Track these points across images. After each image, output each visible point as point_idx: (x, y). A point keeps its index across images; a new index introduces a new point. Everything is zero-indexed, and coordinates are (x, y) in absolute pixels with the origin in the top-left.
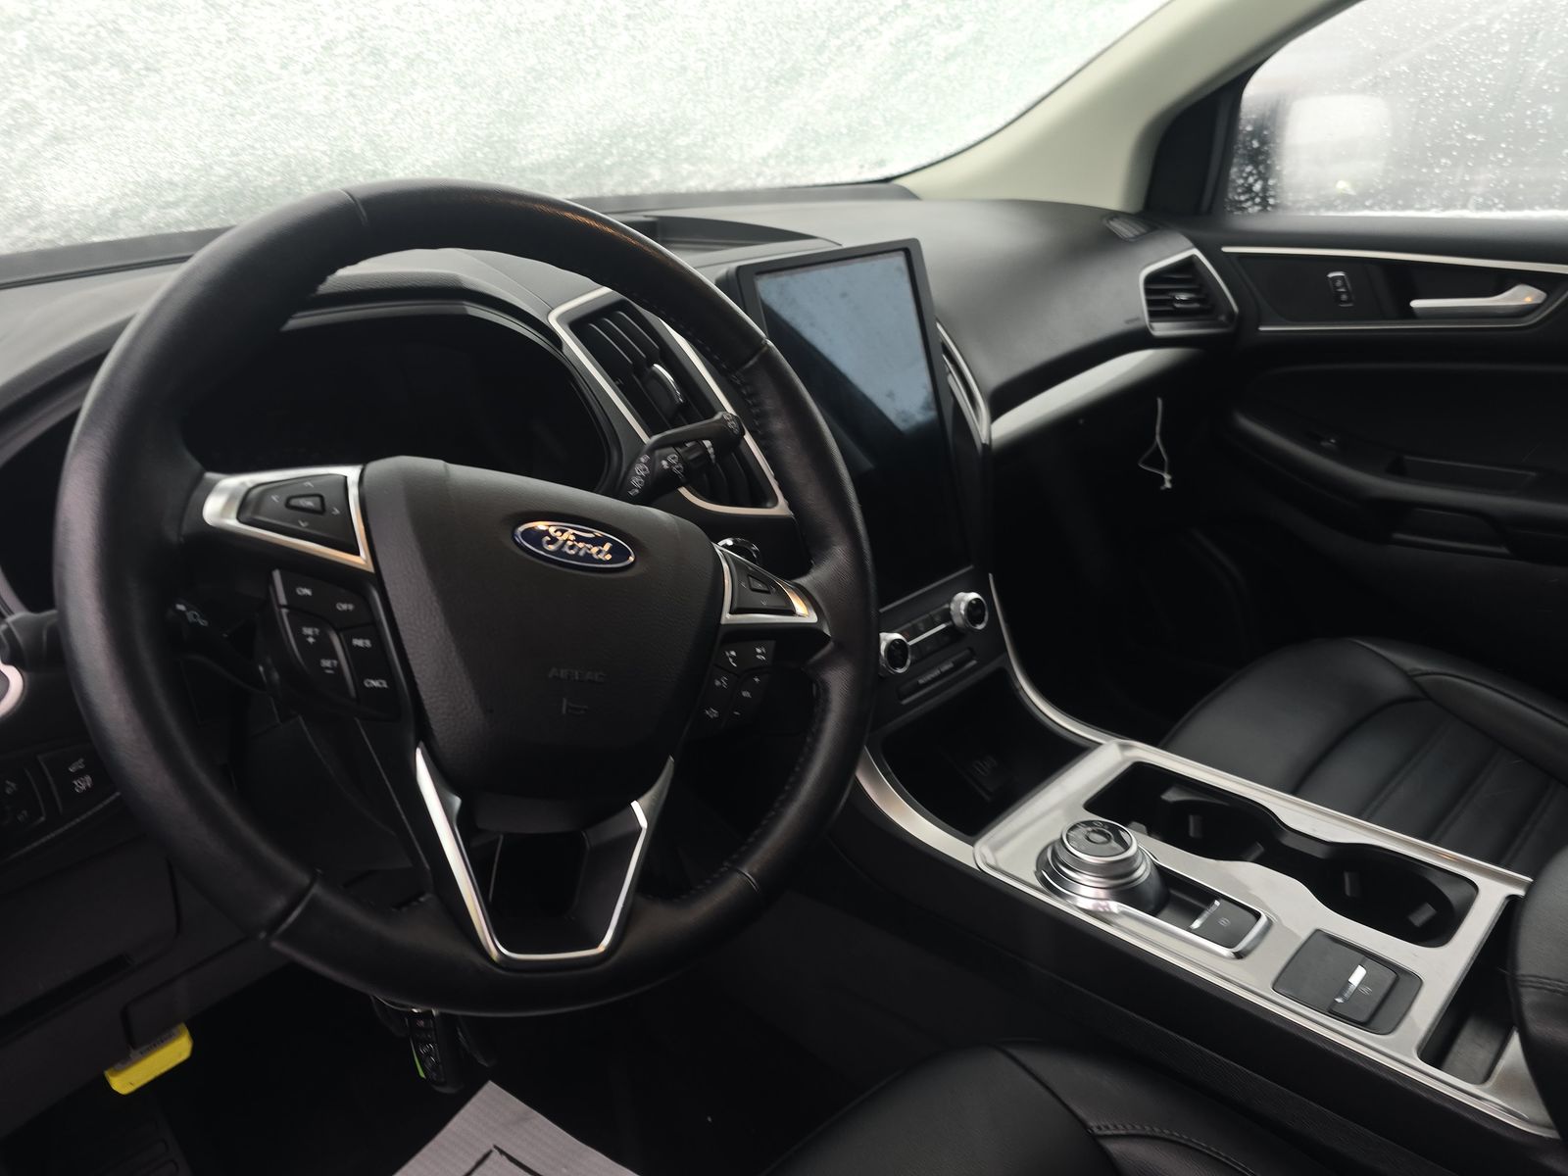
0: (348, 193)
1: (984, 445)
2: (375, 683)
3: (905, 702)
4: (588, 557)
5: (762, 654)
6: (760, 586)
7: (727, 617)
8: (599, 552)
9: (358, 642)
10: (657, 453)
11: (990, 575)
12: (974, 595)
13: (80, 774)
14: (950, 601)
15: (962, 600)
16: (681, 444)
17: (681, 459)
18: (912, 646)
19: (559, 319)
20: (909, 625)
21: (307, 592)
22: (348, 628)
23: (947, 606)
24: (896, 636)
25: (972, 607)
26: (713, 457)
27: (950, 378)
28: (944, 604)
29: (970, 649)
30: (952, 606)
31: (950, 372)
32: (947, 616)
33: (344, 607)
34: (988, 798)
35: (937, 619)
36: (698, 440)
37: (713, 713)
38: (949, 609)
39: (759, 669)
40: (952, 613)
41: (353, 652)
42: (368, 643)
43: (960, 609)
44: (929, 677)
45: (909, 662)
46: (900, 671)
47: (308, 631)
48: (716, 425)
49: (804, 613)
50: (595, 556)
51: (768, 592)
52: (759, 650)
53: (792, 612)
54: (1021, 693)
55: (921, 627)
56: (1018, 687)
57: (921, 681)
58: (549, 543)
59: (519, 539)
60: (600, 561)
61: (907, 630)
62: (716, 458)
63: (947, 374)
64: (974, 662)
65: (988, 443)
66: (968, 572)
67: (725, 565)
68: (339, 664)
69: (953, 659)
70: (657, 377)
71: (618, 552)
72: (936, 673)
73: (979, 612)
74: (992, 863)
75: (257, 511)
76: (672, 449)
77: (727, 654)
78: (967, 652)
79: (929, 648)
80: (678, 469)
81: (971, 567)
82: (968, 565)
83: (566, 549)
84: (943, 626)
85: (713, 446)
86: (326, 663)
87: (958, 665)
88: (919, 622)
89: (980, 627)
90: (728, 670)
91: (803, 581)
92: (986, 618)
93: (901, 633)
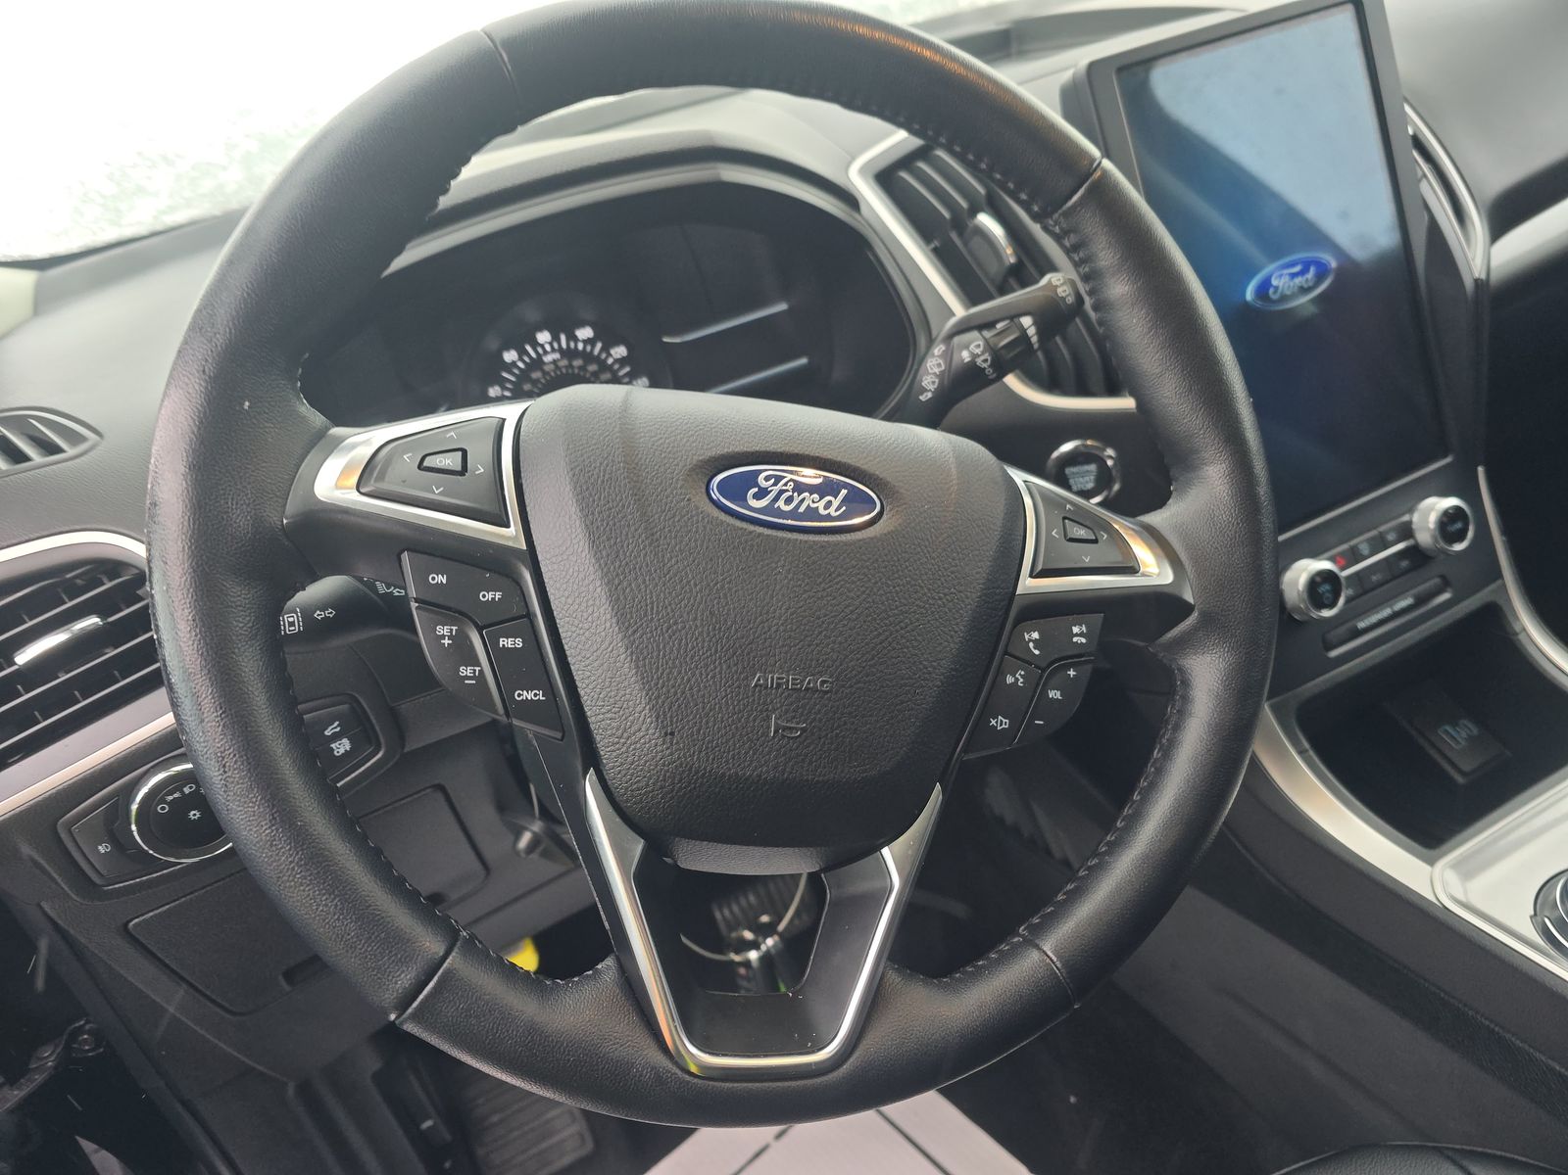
0: (486, 33)
1: (1476, 281)
2: (529, 695)
3: (1334, 653)
4: (812, 514)
5: (1081, 635)
6: (1082, 533)
7: (1027, 584)
8: (828, 505)
9: (506, 642)
10: (956, 339)
11: (1481, 470)
12: (1452, 502)
13: (336, 737)
14: (1411, 511)
15: (1431, 509)
16: (990, 325)
17: (989, 347)
18: (1348, 578)
19: (863, 171)
20: (1345, 547)
21: (442, 579)
22: (492, 624)
23: (1406, 518)
24: (1325, 565)
25: (1450, 517)
26: (1034, 339)
27: (1424, 186)
28: (1403, 514)
29: (1443, 577)
30: (1416, 518)
31: (1425, 176)
32: (1406, 532)
33: (490, 596)
34: (1460, 779)
35: (1391, 537)
36: (1014, 317)
37: (1001, 723)
38: (1410, 523)
39: (1076, 657)
40: (1414, 527)
41: (497, 656)
42: (519, 643)
43: (1428, 522)
44: (1374, 618)
45: (1341, 601)
46: (1326, 613)
47: (443, 630)
48: (1040, 293)
49: (1153, 570)
50: (822, 512)
51: (1096, 541)
52: (1076, 630)
53: (1132, 570)
54: (1522, 637)
55: (1365, 549)
56: (1517, 628)
57: (1361, 625)
58: (757, 496)
59: (716, 495)
60: (829, 518)
61: (1342, 554)
62: (1040, 340)
63: (1420, 181)
64: (1446, 596)
65: (1483, 276)
66: (1444, 467)
67: (1028, 501)
68: (481, 671)
69: (1415, 591)
70: (982, 233)
71: (856, 502)
72: (1386, 612)
73: (1459, 525)
74: (1461, 897)
75: (381, 477)
76: (975, 334)
77: (1027, 637)
78: (1437, 580)
79: (1374, 578)
80: (984, 361)
81: (1448, 460)
82: (1445, 456)
83: (781, 504)
84: (1400, 546)
85: (1035, 323)
86: (466, 671)
87: (1421, 601)
88: (1361, 542)
89: (1459, 547)
90: (1027, 661)
91: (1154, 518)
92: (1470, 534)
93: (1332, 559)
